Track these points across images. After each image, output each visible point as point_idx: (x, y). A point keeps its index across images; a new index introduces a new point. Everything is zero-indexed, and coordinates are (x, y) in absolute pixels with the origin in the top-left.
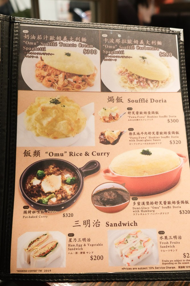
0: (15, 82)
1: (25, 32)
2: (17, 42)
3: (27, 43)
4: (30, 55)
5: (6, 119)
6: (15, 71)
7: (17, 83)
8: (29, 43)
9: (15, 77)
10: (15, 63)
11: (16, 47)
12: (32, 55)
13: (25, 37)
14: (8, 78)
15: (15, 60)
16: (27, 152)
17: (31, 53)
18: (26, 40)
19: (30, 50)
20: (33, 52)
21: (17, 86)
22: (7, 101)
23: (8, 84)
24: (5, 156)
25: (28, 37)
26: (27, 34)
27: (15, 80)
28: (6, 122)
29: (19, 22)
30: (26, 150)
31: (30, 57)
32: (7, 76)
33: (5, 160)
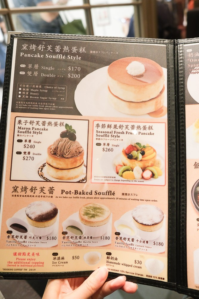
0: (182, 97)
1: (189, 51)
2: (182, 61)
3: (192, 60)
4: (195, 71)
5: (175, 132)
6: (181, 88)
7: (184, 98)
8: (193, 60)
9: (183, 93)
10: (181, 81)
11: (181, 66)
12: (197, 71)
13: (189, 55)
14: (175, 94)
15: (181, 77)
16: (197, 164)
17: (195, 70)
18: (191, 58)
19: (195, 67)
20: (197, 68)
21: (184, 101)
22: (175, 116)
23: (175, 100)
24: (175, 168)
25: (192, 56)
26: (191, 53)
27: (182, 95)
28: (175, 136)
29: (182, 43)
30: (196, 162)
31: (195, 73)
32: (174, 93)
33: (175, 171)
